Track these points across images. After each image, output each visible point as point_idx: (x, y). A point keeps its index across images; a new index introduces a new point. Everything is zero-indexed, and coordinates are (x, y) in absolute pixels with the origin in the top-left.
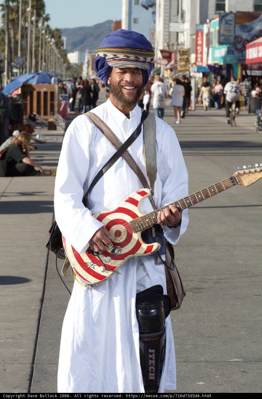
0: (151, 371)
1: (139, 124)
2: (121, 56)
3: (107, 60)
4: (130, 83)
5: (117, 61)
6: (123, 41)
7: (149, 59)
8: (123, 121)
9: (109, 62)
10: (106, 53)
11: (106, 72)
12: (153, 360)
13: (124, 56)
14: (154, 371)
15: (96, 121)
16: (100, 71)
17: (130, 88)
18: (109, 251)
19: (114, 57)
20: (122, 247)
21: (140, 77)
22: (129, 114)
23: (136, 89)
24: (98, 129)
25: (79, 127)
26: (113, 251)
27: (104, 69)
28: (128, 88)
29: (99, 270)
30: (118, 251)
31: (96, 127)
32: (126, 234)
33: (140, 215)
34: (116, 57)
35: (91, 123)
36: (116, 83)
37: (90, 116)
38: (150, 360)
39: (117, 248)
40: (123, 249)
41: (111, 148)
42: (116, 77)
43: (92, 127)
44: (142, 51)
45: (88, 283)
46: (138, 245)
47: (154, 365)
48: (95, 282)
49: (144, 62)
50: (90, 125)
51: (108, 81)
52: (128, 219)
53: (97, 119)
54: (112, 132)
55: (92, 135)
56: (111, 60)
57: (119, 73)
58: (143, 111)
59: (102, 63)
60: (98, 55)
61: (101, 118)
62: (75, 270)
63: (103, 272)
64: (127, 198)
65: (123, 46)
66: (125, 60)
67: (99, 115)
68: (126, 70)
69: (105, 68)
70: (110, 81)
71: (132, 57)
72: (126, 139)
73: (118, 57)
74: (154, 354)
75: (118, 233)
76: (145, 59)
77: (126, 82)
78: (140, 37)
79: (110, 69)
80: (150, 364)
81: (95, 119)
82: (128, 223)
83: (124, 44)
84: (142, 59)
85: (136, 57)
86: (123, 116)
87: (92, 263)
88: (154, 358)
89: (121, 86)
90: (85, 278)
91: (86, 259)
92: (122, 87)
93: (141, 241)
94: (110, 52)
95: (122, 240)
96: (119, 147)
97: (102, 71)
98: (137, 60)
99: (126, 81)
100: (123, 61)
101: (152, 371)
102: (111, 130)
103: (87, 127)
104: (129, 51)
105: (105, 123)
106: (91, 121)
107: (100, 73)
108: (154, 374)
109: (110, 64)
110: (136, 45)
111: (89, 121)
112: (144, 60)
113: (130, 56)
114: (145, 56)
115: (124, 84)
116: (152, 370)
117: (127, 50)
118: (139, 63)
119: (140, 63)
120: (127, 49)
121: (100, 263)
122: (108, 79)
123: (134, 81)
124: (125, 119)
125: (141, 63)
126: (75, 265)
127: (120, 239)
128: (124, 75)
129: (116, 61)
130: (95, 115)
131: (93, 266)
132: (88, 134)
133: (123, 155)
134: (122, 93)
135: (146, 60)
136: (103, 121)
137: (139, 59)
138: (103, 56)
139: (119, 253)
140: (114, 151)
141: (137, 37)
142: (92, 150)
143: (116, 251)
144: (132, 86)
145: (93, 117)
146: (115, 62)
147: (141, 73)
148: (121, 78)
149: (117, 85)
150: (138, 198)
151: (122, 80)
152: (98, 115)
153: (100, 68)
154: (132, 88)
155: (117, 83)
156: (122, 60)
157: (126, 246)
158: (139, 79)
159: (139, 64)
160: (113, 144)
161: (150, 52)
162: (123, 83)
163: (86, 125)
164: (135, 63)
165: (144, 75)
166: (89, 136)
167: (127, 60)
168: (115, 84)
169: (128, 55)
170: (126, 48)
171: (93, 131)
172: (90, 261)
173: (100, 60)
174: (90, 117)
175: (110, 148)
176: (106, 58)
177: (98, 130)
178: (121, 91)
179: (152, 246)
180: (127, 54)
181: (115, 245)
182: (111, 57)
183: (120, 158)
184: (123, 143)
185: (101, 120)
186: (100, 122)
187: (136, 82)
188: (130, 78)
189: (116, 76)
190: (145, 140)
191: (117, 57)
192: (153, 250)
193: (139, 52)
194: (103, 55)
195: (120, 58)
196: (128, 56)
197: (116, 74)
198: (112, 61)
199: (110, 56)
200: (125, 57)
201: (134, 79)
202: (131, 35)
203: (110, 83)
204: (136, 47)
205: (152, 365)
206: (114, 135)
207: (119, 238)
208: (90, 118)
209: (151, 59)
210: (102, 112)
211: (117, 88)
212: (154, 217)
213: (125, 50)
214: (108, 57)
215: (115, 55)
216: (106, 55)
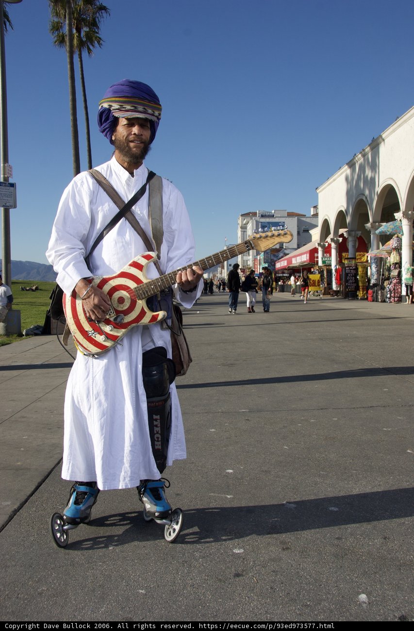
0: (156, 439)
1: (144, 183)
2: (128, 107)
3: (112, 111)
4: (139, 137)
5: (123, 111)
6: (130, 91)
7: (157, 113)
8: (126, 179)
9: (115, 113)
10: (111, 104)
11: (110, 126)
12: (158, 427)
13: (131, 106)
14: (160, 439)
16: (105, 124)
18: (112, 319)
19: (119, 107)
20: (125, 315)
22: (133, 172)
24: (100, 186)
25: (79, 183)
26: (115, 319)
27: (108, 122)
29: (100, 339)
30: (121, 320)
31: (98, 184)
32: (130, 301)
33: (145, 281)
34: (122, 108)
36: (123, 138)
38: (155, 427)
39: (119, 316)
40: (125, 317)
42: (121, 130)
44: (150, 103)
45: (89, 353)
46: (143, 314)
47: (159, 432)
48: (96, 351)
51: (113, 136)
52: (132, 285)
54: (115, 189)
55: (94, 192)
57: (125, 125)
58: (149, 172)
59: (106, 115)
60: (102, 107)
61: (104, 174)
62: (76, 338)
63: (104, 341)
64: (131, 262)
65: (130, 96)
66: (132, 111)
67: (101, 171)
68: (133, 122)
69: (110, 120)
70: (115, 136)
71: (140, 108)
72: (130, 198)
73: (125, 108)
74: (159, 421)
75: (121, 300)
77: (134, 136)
80: (155, 432)
81: (97, 176)
82: (132, 290)
84: (150, 111)
85: (144, 109)
86: (127, 174)
87: (93, 332)
88: (159, 425)
89: (129, 141)
90: (86, 347)
91: (87, 327)
93: (146, 309)
94: (116, 102)
95: (125, 308)
96: (122, 206)
97: (106, 125)
98: (145, 112)
99: (135, 134)
100: (130, 112)
101: (158, 440)
103: (88, 183)
104: (136, 101)
105: (108, 180)
106: (93, 177)
107: (104, 128)
108: (160, 443)
109: (116, 115)
110: (144, 96)
111: (91, 177)
112: (152, 112)
113: (137, 107)
114: (153, 109)
115: (132, 139)
116: (158, 438)
120: (134, 99)
121: (101, 332)
122: (113, 135)
123: (141, 134)
124: (129, 178)
125: (149, 116)
126: (76, 333)
127: (124, 306)
128: (132, 127)
131: (94, 335)
132: (90, 191)
133: (127, 215)
134: (129, 148)
135: (154, 113)
136: (105, 178)
137: (147, 111)
138: (108, 107)
139: (122, 321)
140: (116, 210)
142: (94, 208)
143: (119, 319)
144: (139, 140)
145: (96, 174)
146: (121, 113)
148: (129, 132)
149: (124, 140)
150: (143, 262)
151: (130, 134)
153: (104, 120)
155: (125, 138)
157: (130, 315)
159: (146, 115)
162: (131, 137)
164: (142, 114)
169: (135, 106)
172: (91, 329)
173: (104, 111)
175: (112, 207)
176: (111, 109)
178: (128, 145)
179: (158, 315)
180: (135, 104)
181: (118, 312)
183: (123, 219)
184: (126, 202)
187: (143, 137)
188: (138, 131)
191: (124, 108)
192: (159, 318)
193: (147, 103)
198: (118, 111)
199: (116, 106)
200: (132, 108)
201: (142, 132)
203: (115, 139)
205: (157, 433)
207: (122, 306)
210: (106, 169)
211: (124, 143)
212: (159, 284)
213: (132, 100)
214: (113, 108)
215: (121, 106)
216: (111, 106)
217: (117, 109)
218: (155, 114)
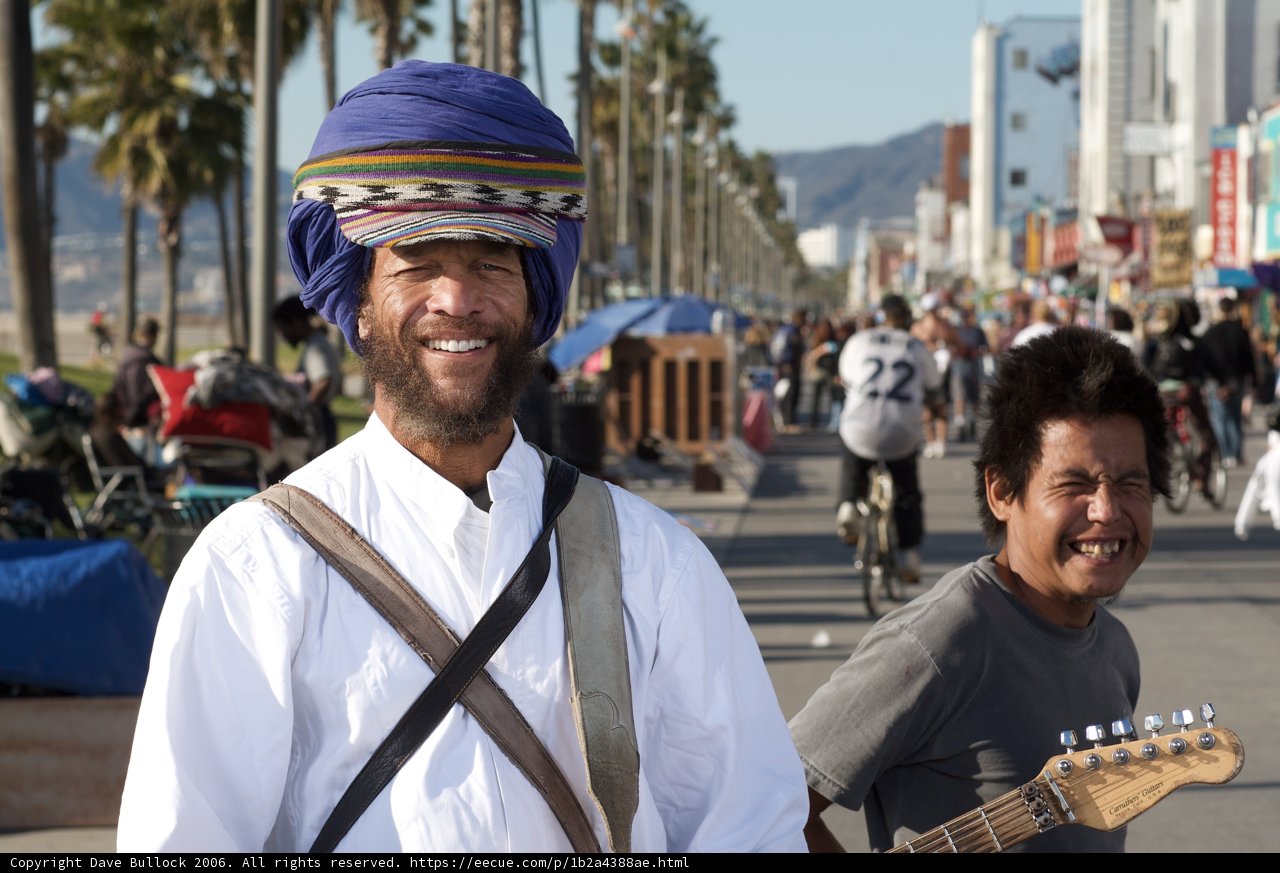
1: (535, 533)
2: (407, 190)
3: (339, 216)
4: (463, 323)
5: (389, 214)
6: (412, 117)
7: (553, 198)
8: (455, 524)
9: (351, 224)
10: (332, 183)
11: (342, 278)
13: (419, 186)
15: (321, 529)
17: (463, 345)
19: (369, 194)
21: (511, 288)
22: (483, 486)
23: (494, 348)
24: (332, 571)
25: (235, 564)
27: (335, 258)
28: (451, 346)
31: (322, 562)
34: (381, 198)
35: (295, 540)
36: (391, 328)
37: (287, 509)
41: (404, 660)
42: (388, 296)
43: (304, 563)
44: (512, 158)
49: (525, 212)
50: (293, 556)
51: (360, 322)
53: (325, 521)
54: (403, 579)
55: (307, 604)
56: (360, 212)
57: (402, 278)
58: (549, 466)
59: (319, 232)
60: (300, 196)
61: (344, 510)
65: (415, 138)
66: (424, 210)
67: (330, 496)
70: (369, 320)
71: (463, 191)
72: (478, 613)
73: (393, 196)
76: (535, 196)
77: (437, 316)
78: (498, 88)
79: (361, 261)
81: (313, 521)
83: (420, 130)
84: (513, 195)
85: (484, 190)
86: (457, 498)
89: (415, 338)
92: (424, 342)
94: (351, 172)
96: (444, 655)
98: (489, 204)
99: (439, 312)
100: (418, 214)
102: (398, 574)
103: (275, 561)
104: (443, 159)
105: (367, 536)
106: (296, 532)
107: (316, 286)
109: (356, 231)
110: (483, 131)
111: (288, 534)
112: (527, 200)
113: (451, 187)
114: (533, 182)
115: (428, 331)
117: (436, 159)
118: (497, 216)
119: (503, 217)
120: (433, 153)
122: (358, 314)
123: (477, 308)
124: (468, 514)
125: (511, 219)
128: (427, 283)
129: (385, 214)
130: (313, 500)
132: (286, 599)
133: (470, 696)
134: (423, 373)
135: (537, 200)
136: (353, 530)
137: (500, 198)
138: (323, 198)
140: (420, 676)
141: (486, 90)
142: (311, 677)
144: (469, 337)
145: (301, 508)
146: (378, 221)
147: (516, 268)
148: (414, 300)
149: (397, 333)
151: (420, 308)
152: (325, 500)
154: (472, 344)
155: (397, 325)
156: (415, 211)
158: (509, 299)
159: (498, 220)
160: (414, 642)
161: (558, 161)
162: (426, 323)
163: (272, 554)
164: (475, 217)
165: (536, 281)
166: (286, 608)
167: (439, 203)
168: (388, 332)
169: (440, 182)
170: (428, 147)
171: (308, 581)
173: (309, 217)
174: (286, 513)
175: (398, 661)
176: (336, 208)
177: (335, 577)
178: (416, 362)
180: (437, 176)
182: (359, 199)
183: (454, 713)
184: (464, 632)
185: (345, 525)
186: (341, 536)
187: (490, 315)
188: (456, 297)
189: (387, 290)
190: (572, 608)
191: (388, 197)
194: (322, 193)
195: (401, 197)
196: (443, 186)
197: (392, 279)
198: (365, 215)
199: (353, 191)
200: (426, 194)
201: (479, 300)
202: (456, 83)
203: (371, 335)
204: (480, 140)
206: (417, 594)
208: (291, 518)
209: (565, 199)
210: (346, 481)
211: (397, 353)
213: (425, 159)
214: (340, 200)
215: (375, 188)
216: (331, 193)
217: (358, 206)
218: (544, 207)
